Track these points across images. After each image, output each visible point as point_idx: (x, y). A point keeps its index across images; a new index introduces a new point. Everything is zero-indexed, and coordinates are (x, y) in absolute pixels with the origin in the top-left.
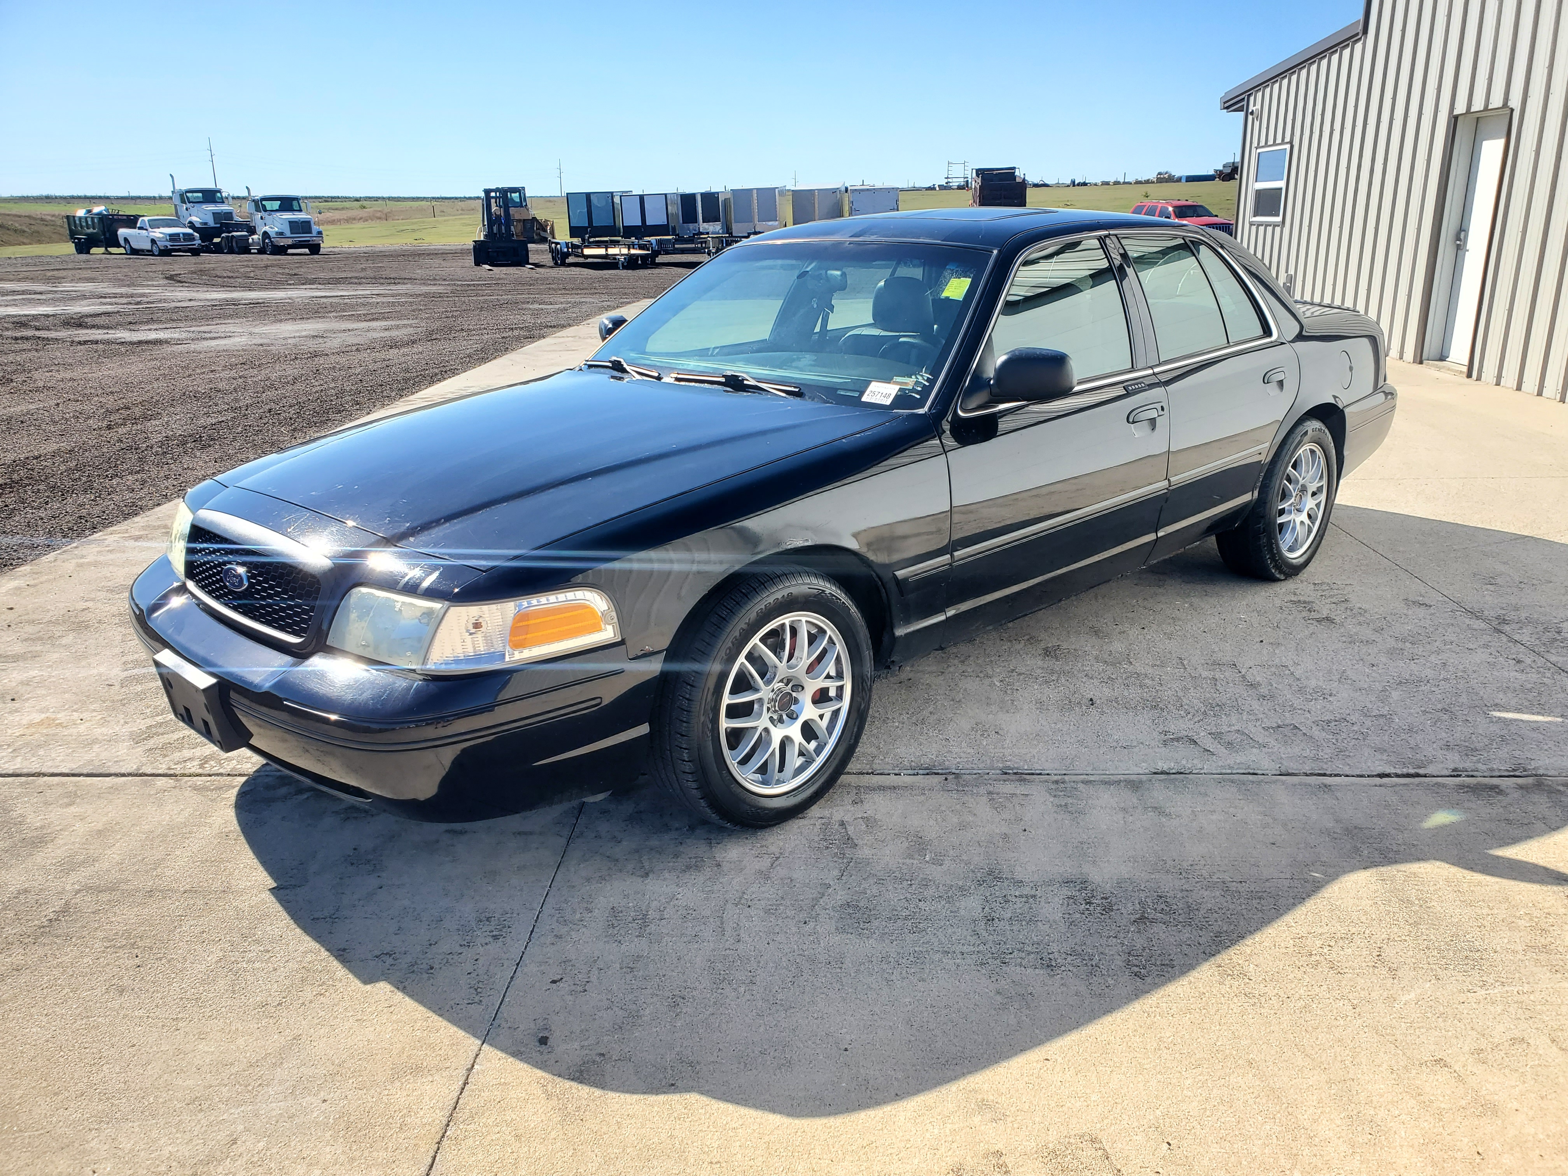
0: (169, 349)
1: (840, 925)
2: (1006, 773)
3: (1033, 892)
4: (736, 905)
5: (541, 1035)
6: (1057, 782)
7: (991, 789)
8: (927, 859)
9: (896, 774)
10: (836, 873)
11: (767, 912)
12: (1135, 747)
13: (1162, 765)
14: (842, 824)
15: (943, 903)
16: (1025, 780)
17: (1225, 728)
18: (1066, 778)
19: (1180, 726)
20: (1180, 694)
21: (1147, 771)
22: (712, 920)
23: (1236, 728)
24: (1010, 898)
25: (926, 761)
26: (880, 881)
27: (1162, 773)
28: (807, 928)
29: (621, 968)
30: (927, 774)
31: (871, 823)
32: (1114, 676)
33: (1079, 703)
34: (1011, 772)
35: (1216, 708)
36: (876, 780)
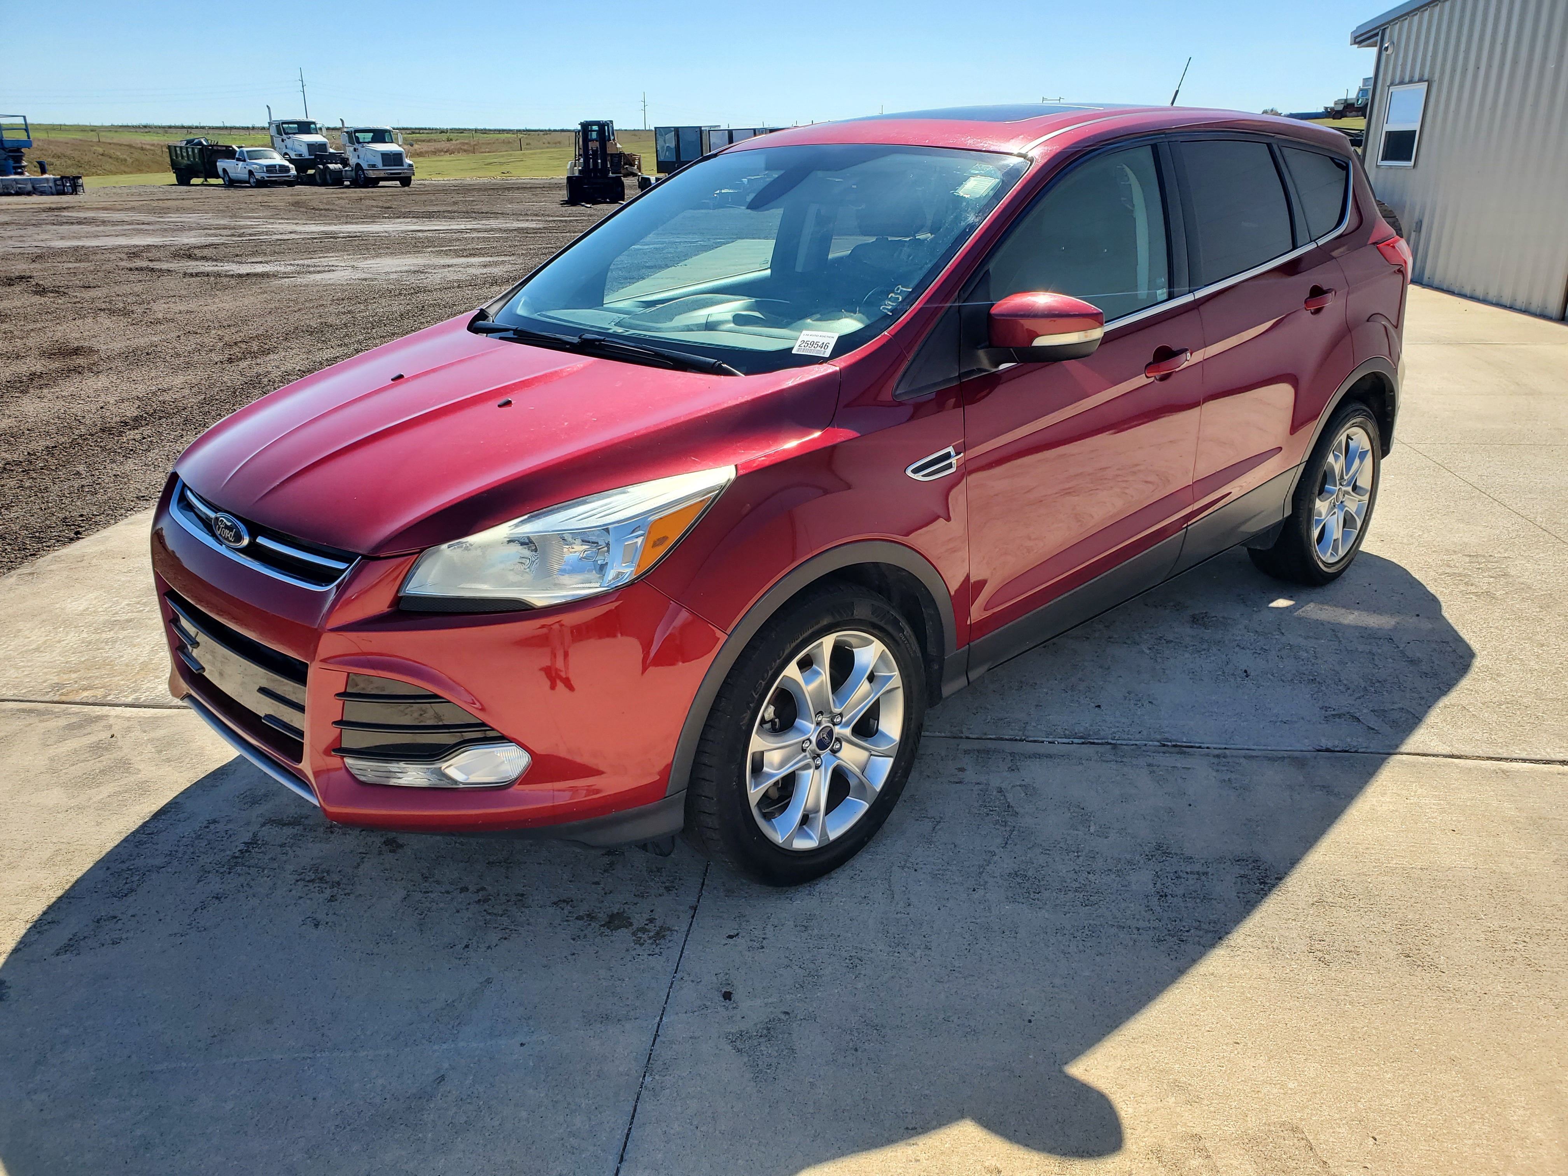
0: (277, 282)
1: (1010, 894)
2: (1164, 745)
3: (1205, 869)
4: (903, 868)
5: (723, 991)
6: (1218, 756)
7: (1150, 760)
8: (1092, 830)
9: (1050, 742)
10: (999, 841)
11: (934, 876)
12: (1296, 722)
13: (1325, 743)
14: (1000, 791)
15: (1113, 876)
16: (1184, 753)
17: (1388, 706)
18: (1227, 752)
19: (1342, 702)
20: (1338, 668)
21: (1310, 748)
22: (879, 882)
23: (1401, 705)
24: (1181, 874)
25: (1079, 729)
26: (1046, 851)
27: (1328, 750)
28: (976, 896)
29: (796, 926)
30: (1083, 743)
31: (1029, 790)
32: (1266, 647)
33: (1233, 674)
34: (1169, 744)
35: (1377, 684)
36: (1030, 748)
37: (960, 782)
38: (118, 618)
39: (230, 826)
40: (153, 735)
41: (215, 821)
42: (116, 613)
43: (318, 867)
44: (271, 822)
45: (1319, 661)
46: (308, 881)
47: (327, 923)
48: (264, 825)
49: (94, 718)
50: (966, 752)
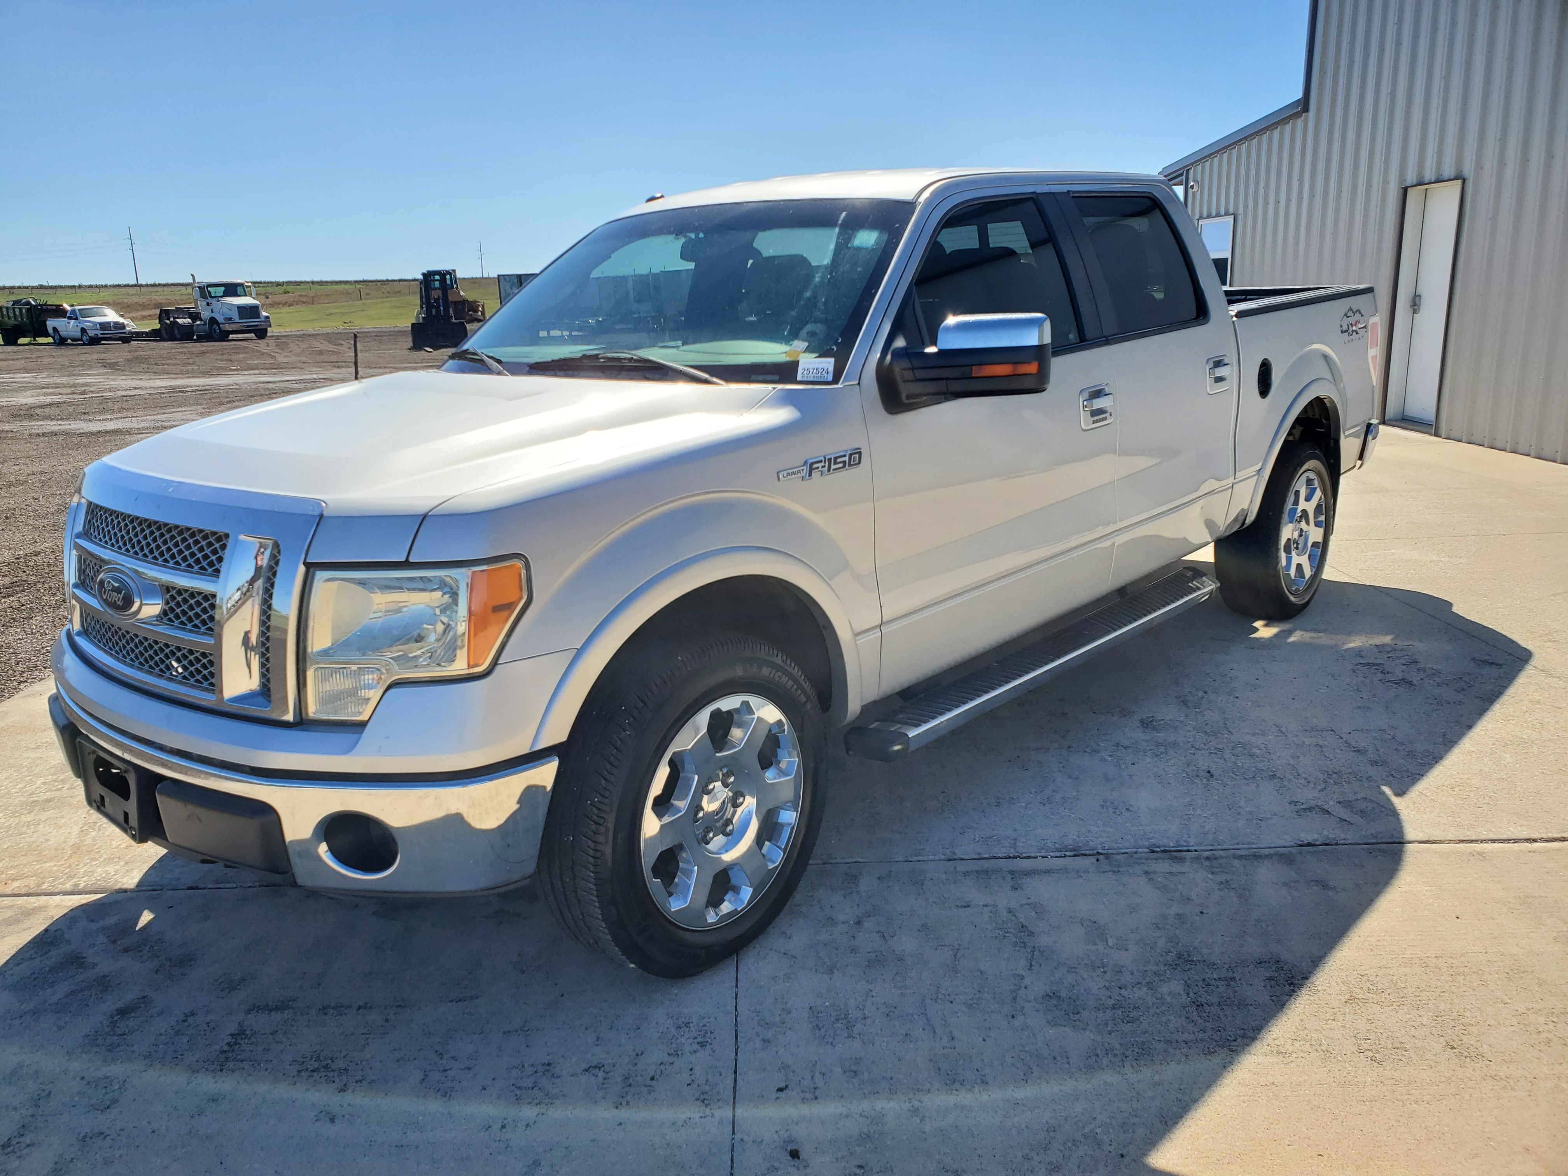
1: (1049, 1018)
2: (1153, 852)
3: (1231, 975)
4: (936, 1001)
5: (789, 1149)
6: (1208, 858)
7: (1147, 869)
8: (1110, 943)
9: (1043, 857)
10: (1023, 963)
11: (970, 1006)
12: (1271, 818)
13: (1305, 837)
14: (1010, 911)
15: (1144, 989)
17: (1351, 797)
18: (1215, 853)
19: (1307, 795)
20: (1292, 762)
21: (1292, 844)
22: (916, 1017)
23: (1362, 795)
24: (1210, 982)
25: (1069, 841)
26: (1072, 970)
27: (1309, 845)
28: (1017, 1022)
30: (1075, 856)
31: (1039, 909)
32: (1220, 747)
33: (1197, 776)
34: (1158, 849)
35: (1334, 776)
36: (1025, 864)
37: (968, 906)
38: (36, 798)
39: (210, 1017)
40: (101, 924)
41: (193, 1014)
42: (33, 793)
43: (319, 1054)
44: (255, 1008)
45: (1274, 757)
46: (313, 1071)
47: (344, 1116)
48: (249, 1012)
49: (32, 910)
50: (966, 874)
